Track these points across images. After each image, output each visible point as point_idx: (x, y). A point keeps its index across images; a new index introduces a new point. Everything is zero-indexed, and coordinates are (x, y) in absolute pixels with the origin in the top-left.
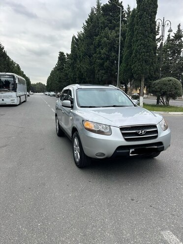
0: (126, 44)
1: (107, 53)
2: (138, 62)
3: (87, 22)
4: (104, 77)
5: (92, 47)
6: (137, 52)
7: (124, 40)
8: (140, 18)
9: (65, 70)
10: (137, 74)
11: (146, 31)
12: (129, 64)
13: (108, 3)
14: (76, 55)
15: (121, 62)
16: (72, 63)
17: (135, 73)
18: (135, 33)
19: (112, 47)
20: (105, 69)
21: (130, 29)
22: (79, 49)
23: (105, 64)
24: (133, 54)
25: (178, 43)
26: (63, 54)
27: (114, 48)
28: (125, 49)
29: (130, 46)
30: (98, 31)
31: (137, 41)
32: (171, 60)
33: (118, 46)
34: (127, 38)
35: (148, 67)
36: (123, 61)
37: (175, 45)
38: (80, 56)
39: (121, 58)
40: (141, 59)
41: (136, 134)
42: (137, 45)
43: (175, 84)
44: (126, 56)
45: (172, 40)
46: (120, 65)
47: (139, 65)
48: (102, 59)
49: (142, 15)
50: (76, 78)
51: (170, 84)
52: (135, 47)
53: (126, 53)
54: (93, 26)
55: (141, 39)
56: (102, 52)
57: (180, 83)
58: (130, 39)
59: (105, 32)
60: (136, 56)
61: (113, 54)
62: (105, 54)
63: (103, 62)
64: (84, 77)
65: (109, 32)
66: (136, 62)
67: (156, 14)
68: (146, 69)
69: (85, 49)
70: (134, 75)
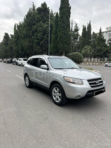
0: (53, 32)
1: (42, 36)
3: (26, 16)
4: (40, 51)
5: (31, 32)
6: (60, 37)
7: (52, 29)
8: (62, 18)
9: (10, 45)
10: (61, 50)
11: (65, 26)
12: (56, 44)
13: (41, 7)
14: (18, 36)
15: (50, 42)
16: (15, 41)
18: (59, 26)
19: (45, 33)
20: (40, 46)
21: (55, 24)
22: (20, 32)
23: (41, 43)
24: (58, 38)
25: (76, 34)
26: (8, 34)
27: (46, 33)
28: (52, 35)
29: (56, 33)
30: (35, 23)
31: (60, 31)
32: (73, 42)
33: (48, 33)
34: (53, 28)
35: (67, 46)
36: (52, 42)
37: (75, 34)
38: (21, 37)
39: (50, 40)
40: (63, 41)
41: (95, 83)
42: (60, 33)
43: (80, 56)
44: (53, 39)
45: (73, 32)
46: (50, 44)
47: (62, 45)
48: (38, 39)
49: (63, 17)
50: (18, 50)
51: (77, 56)
52: (59, 34)
53: (53, 37)
54: (31, 19)
55: (63, 30)
56: (39, 35)
57: (82, 55)
58: (55, 29)
59: (40, 24)
60: (60, 39)
61: (46, 37)
62: (41, 37)
63: (39, 41)
64: (25, 50)
65: (43, 24)
66: (60, 43)
67: (70, 17)
68: (66, 47)
69: (26, 33)
70: (59, 51)
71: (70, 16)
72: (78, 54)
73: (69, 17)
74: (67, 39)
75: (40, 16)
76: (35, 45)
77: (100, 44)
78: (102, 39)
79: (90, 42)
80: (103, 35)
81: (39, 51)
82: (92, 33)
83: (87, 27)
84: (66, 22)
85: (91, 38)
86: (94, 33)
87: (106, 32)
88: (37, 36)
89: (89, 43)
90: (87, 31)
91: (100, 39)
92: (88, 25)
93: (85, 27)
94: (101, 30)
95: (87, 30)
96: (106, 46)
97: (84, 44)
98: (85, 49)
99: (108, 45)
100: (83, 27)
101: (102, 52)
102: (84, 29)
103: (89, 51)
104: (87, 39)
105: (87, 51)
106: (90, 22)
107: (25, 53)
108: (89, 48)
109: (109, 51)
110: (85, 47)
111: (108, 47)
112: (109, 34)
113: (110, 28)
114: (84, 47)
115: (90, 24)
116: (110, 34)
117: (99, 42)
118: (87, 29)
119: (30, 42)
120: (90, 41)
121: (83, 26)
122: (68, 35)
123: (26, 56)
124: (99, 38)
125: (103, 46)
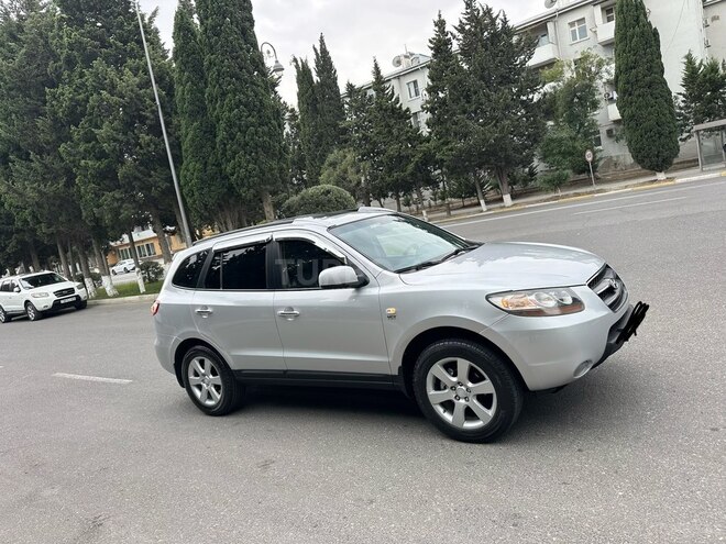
0: (183, 106)
1: (121, 137)
2: (242, 152)
5: (43, 123)
6: (230, 125)
7: (171, 94)
8: (217, 35)
10: (249, 187)
12: (212, 160)
15: (178, 160)
17: (243, 185)
18: (211, 75)
19: (136, 115)
20: (121, 187)
21: (184, 64)
24: (221, 135)
27: (143, 120)
28: (181, 121)
30: (57, 71)
31: (224, 94)
33: (155, 112)
34: (178, 89)
35: (274, 164)
36: (187, 155)
39: (176, 146)
40: (251, 144)
42: (226, 108)
44: (193, 140)
47: (249, 162)
48: (101, 155)
49: (219, 26)
51: (329, 201)
52: (222, 112)
53: (189, 131)
54: (31, 56)
55: (235, 92)
56: (102, 132)
57: (348, 194)
58: (191, 90)
59: (96, 75)
60: (232, 137)
61: (145, 138)
62: (115, 140)
63: (108, 166)
64: (19, 224)
65: (111, 72)
66: (235, 153)
67: (252, 25)
68: (271, 169)
69: (10, 132)
70: (242, 191)
71: (251, 22)
72: (328, 192)
73: (247, 24)
74: (266, 128)
75: (82, 35)
76: (86, 189)
77: (390, 132)
78: (393, 110)
79: (345, 131)
80: (393, 93)
81: (118, 214)
82: (343, 90)
83: (312, 65)
84: (242, 49)
85: (344, 114)
86: (350, 86)
87: (398, 77)
88: (90, 137)
89: (342, 138)
90: (319, 83)
91: (386, 110)
92: (317, 54)
93: (305, 65)
94: (377, 71)
95: (316, 78)
96: (416, 138)
97: (318, 145)
98: (333, 165)
99: (425, 131)
100: (297, 67)
101: (411, 167)
102: (303, 74)
103: (353, 170)
104: (329, 118)
105: (345, 171)
106: (322, 41)
107: (20, 242)
108: (349, 156)
109: (438, 156)
110: (331, 157)
111: (428, 140)
112: (412, 86)
113: (406, 57)
114: (323, 158)
115: (324, 51)
116: (415, 82)
117: (388, 125)
118: (314, 74)
119: (48, 175)
120: (342, 125)
121: (295, 60)
122: (269, 112)
123: (34, 255)
124: (380, 108)
125: (409, 140)
